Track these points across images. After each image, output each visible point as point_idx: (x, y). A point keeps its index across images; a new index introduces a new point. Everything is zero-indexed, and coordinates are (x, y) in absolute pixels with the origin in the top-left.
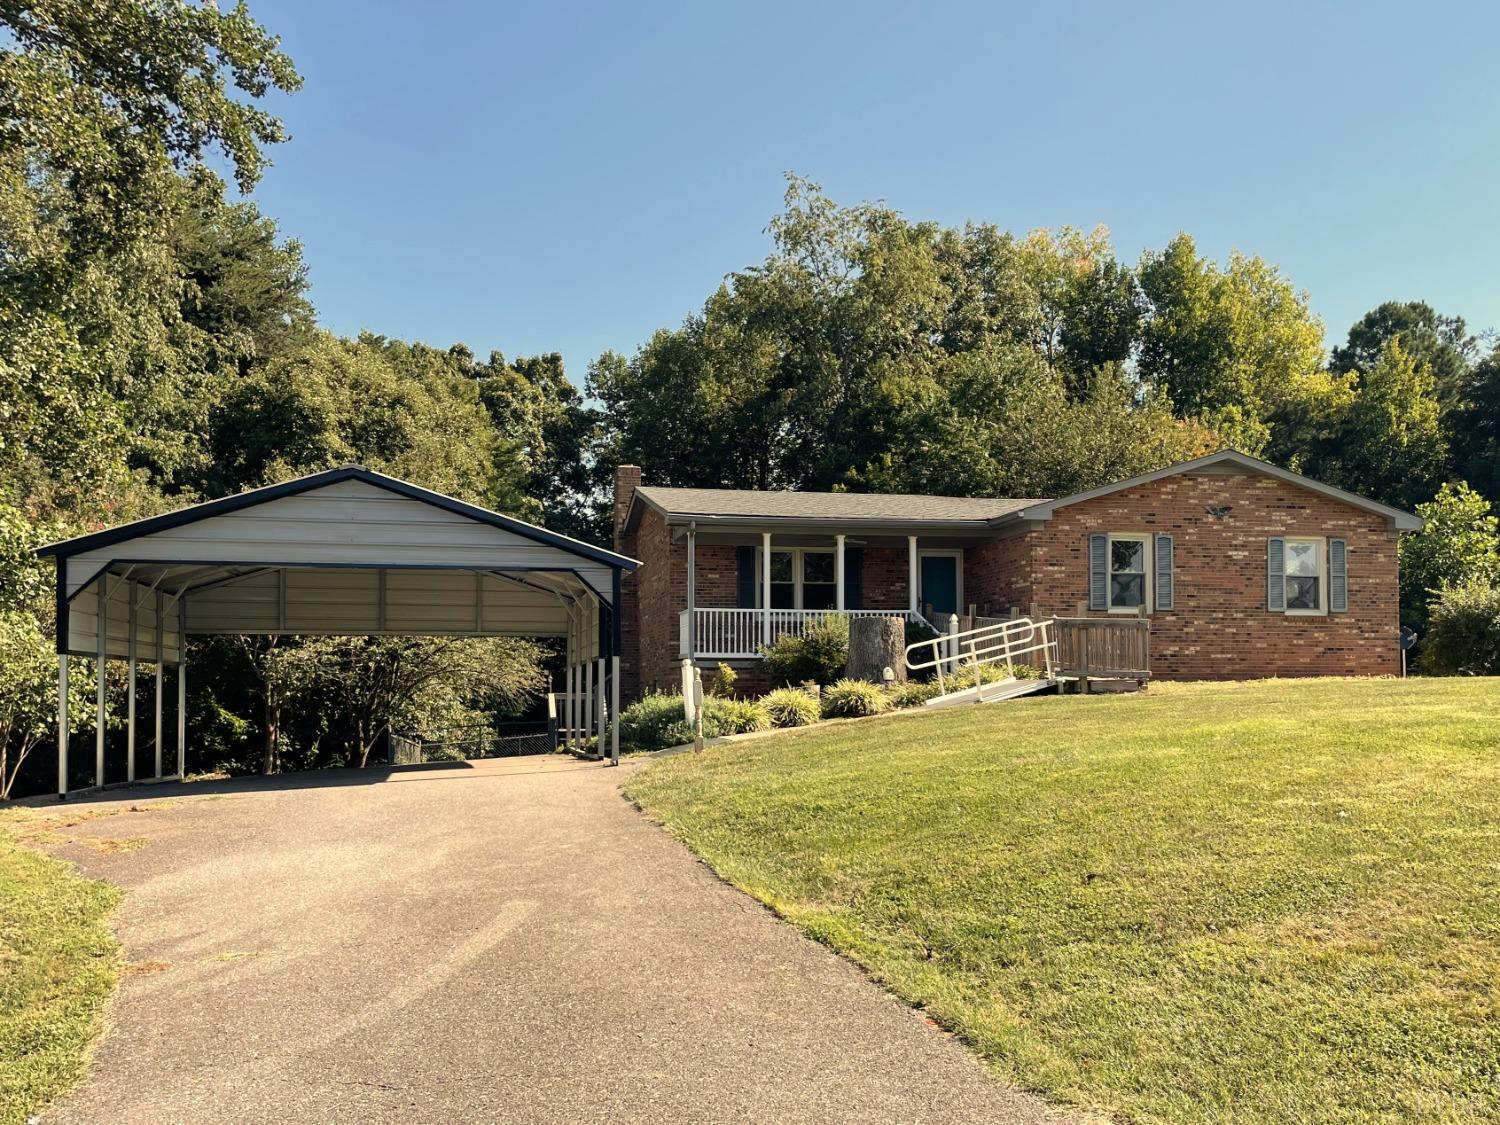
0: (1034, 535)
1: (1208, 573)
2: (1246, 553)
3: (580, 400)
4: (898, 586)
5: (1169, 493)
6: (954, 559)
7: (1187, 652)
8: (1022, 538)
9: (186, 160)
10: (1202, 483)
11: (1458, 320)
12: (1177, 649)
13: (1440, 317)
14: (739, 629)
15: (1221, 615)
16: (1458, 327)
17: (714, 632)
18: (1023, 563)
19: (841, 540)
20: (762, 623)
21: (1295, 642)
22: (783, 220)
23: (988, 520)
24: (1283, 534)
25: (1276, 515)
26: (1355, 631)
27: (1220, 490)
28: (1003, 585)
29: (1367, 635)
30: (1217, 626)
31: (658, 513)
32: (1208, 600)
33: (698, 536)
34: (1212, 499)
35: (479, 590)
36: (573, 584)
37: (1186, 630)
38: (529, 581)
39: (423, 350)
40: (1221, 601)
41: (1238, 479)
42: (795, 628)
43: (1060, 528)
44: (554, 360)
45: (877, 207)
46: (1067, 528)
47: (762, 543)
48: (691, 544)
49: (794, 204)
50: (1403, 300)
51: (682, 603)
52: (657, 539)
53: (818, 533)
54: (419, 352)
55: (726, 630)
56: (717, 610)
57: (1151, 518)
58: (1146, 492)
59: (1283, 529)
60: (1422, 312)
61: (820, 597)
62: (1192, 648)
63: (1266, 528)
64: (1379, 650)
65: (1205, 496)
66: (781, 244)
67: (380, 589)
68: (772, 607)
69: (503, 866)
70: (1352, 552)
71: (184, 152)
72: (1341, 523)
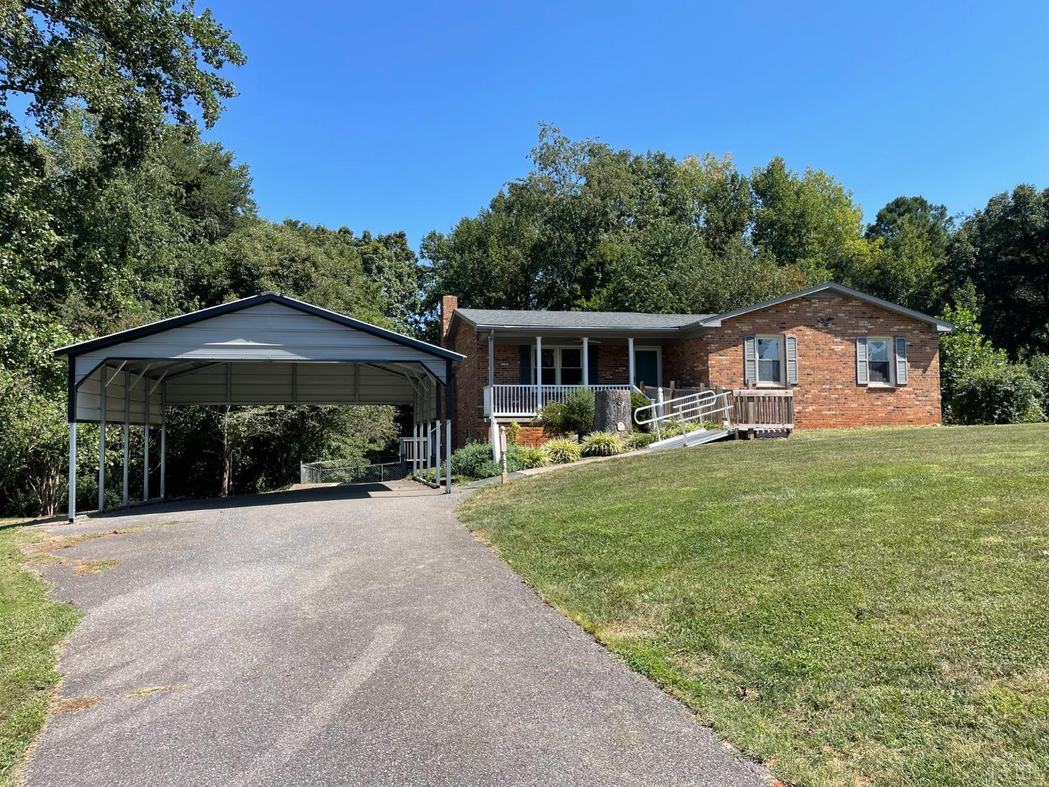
0: (710, 336)
1: (819, 360)
2: (843, 347)
3: (417, 260)
4: (621, 369)
5: (794, 310)
6: (656, 352)
7: (807, 410)
8: (701, 338)
9: (173, 108)
10: (814, 303)
11: (942, 207)
12: (801, 408)
13: (931, 205)
14: (521, 397)
15: (828, 387)
16: (943, 210)
17: (506, 400)
18: (702, 354)
19: (586, 341)
20: (536, 393)
21: (875, 403)
22: (538, 150)
23: (679, 327)
24: (866, 335)
25: (861, 323)
26: (913, 396)
27: (827, 307)
28: (689, 368)
29: (920, 398)
30: (826, 393)
31: (470, 325)
32: (820, 377)
33: (496, 339)
34: (821, 313)
35: (356, 375)
36: (418, 370)
37: (806, 396)
38: (389, 368)
39: (323, 230)
40: (828, 377)
41: (837, 300)
42: (558, 396)
43: (726, 332)
44: (401, 236)
45: (595, 141)
46: (730, 332)
47: (535, 343)
48: (491, 345)
49: (545, 140)
50: (909, 195)
51: (486, 382)
52: (468, 342)
53: (573, 337)
54: (321, 231)
55: (514, 397)
56: (508, 386)
57: (783, 325)
58: (779, 309)
59: (866, 331)
60: (921, 203)
61: (572, 377)
62: (810, 408)
63: (856, 331)
64: (928, 407)
65: (816, 311)
66: (537, 164)
67: (293, 375)
68: (542, 384)
69: (375, 587)
70: (910, 346)
71: (171, 102)
72: (902, 327)
